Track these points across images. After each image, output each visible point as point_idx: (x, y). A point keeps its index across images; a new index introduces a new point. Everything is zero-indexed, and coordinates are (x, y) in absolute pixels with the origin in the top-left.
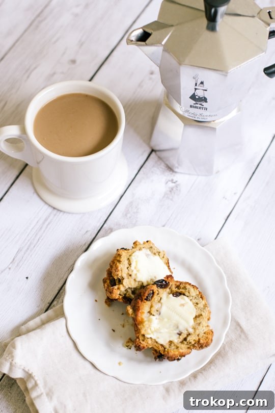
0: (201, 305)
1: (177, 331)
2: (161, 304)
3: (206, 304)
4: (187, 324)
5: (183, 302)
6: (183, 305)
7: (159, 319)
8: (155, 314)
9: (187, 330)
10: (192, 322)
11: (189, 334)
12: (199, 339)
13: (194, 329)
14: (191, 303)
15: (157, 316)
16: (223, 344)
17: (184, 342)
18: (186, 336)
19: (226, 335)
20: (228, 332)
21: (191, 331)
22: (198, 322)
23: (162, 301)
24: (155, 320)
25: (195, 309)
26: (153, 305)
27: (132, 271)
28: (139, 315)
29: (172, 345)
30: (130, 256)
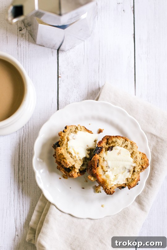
0: (130, 146)
1: (127, 171)
2: (106, 161)
3: (131, 143)
4: (130, 163)
5: (118, 151)
6: (119, 153)
7: (111, 170)
8: (107, 170)
9: (132, 166)
10: (132, 160)
11: (134, 168)
12: (142, 166)
13: (135, 162)
14: (122, 148)
15: (109, 170)
16: (151, 152)
17: (134, 173)
18: (133, 169)
19: (149, 145)
20: (149, 142)
21: (134, 165)
22: (135, 157)
23: (105, 159)
24: (109, 173)
25: (127, 150)
26: (102, 165)
27: (75, 157)
28: (99, 178)
29: (129, 180)
30: (67, 149)
